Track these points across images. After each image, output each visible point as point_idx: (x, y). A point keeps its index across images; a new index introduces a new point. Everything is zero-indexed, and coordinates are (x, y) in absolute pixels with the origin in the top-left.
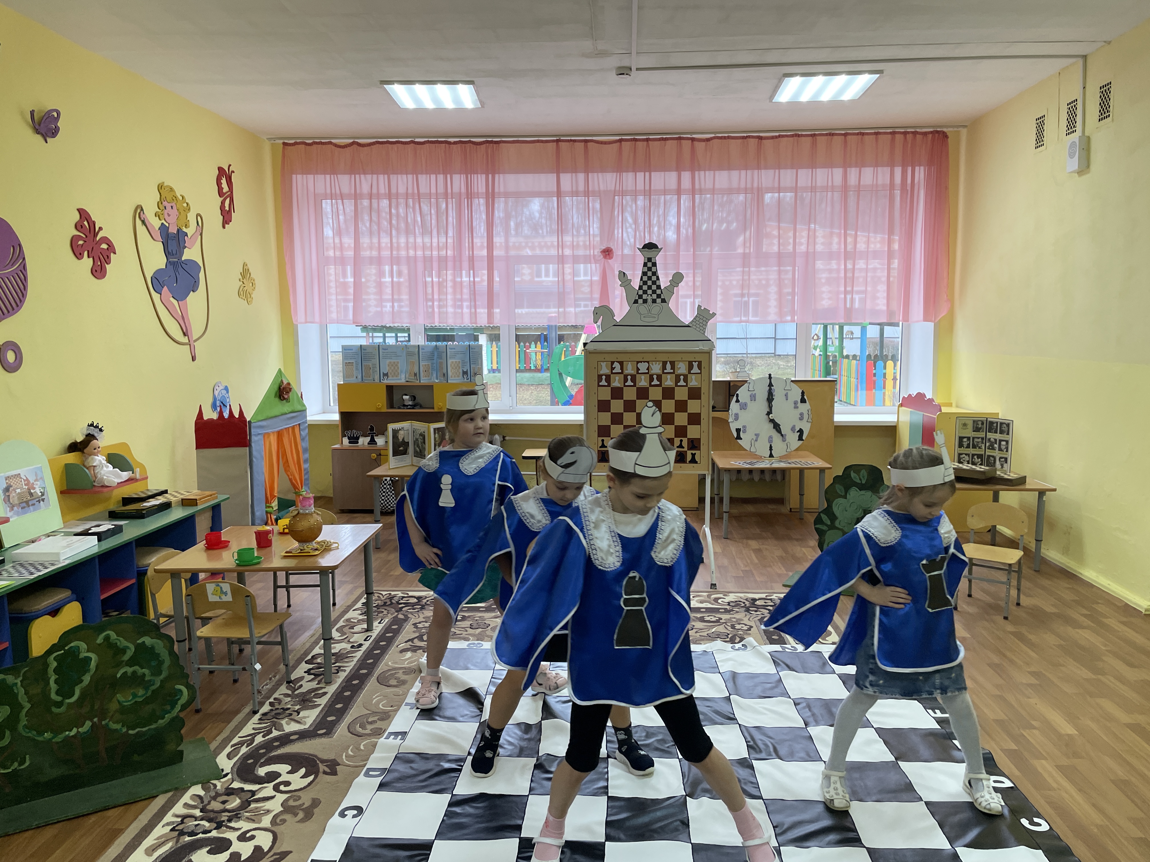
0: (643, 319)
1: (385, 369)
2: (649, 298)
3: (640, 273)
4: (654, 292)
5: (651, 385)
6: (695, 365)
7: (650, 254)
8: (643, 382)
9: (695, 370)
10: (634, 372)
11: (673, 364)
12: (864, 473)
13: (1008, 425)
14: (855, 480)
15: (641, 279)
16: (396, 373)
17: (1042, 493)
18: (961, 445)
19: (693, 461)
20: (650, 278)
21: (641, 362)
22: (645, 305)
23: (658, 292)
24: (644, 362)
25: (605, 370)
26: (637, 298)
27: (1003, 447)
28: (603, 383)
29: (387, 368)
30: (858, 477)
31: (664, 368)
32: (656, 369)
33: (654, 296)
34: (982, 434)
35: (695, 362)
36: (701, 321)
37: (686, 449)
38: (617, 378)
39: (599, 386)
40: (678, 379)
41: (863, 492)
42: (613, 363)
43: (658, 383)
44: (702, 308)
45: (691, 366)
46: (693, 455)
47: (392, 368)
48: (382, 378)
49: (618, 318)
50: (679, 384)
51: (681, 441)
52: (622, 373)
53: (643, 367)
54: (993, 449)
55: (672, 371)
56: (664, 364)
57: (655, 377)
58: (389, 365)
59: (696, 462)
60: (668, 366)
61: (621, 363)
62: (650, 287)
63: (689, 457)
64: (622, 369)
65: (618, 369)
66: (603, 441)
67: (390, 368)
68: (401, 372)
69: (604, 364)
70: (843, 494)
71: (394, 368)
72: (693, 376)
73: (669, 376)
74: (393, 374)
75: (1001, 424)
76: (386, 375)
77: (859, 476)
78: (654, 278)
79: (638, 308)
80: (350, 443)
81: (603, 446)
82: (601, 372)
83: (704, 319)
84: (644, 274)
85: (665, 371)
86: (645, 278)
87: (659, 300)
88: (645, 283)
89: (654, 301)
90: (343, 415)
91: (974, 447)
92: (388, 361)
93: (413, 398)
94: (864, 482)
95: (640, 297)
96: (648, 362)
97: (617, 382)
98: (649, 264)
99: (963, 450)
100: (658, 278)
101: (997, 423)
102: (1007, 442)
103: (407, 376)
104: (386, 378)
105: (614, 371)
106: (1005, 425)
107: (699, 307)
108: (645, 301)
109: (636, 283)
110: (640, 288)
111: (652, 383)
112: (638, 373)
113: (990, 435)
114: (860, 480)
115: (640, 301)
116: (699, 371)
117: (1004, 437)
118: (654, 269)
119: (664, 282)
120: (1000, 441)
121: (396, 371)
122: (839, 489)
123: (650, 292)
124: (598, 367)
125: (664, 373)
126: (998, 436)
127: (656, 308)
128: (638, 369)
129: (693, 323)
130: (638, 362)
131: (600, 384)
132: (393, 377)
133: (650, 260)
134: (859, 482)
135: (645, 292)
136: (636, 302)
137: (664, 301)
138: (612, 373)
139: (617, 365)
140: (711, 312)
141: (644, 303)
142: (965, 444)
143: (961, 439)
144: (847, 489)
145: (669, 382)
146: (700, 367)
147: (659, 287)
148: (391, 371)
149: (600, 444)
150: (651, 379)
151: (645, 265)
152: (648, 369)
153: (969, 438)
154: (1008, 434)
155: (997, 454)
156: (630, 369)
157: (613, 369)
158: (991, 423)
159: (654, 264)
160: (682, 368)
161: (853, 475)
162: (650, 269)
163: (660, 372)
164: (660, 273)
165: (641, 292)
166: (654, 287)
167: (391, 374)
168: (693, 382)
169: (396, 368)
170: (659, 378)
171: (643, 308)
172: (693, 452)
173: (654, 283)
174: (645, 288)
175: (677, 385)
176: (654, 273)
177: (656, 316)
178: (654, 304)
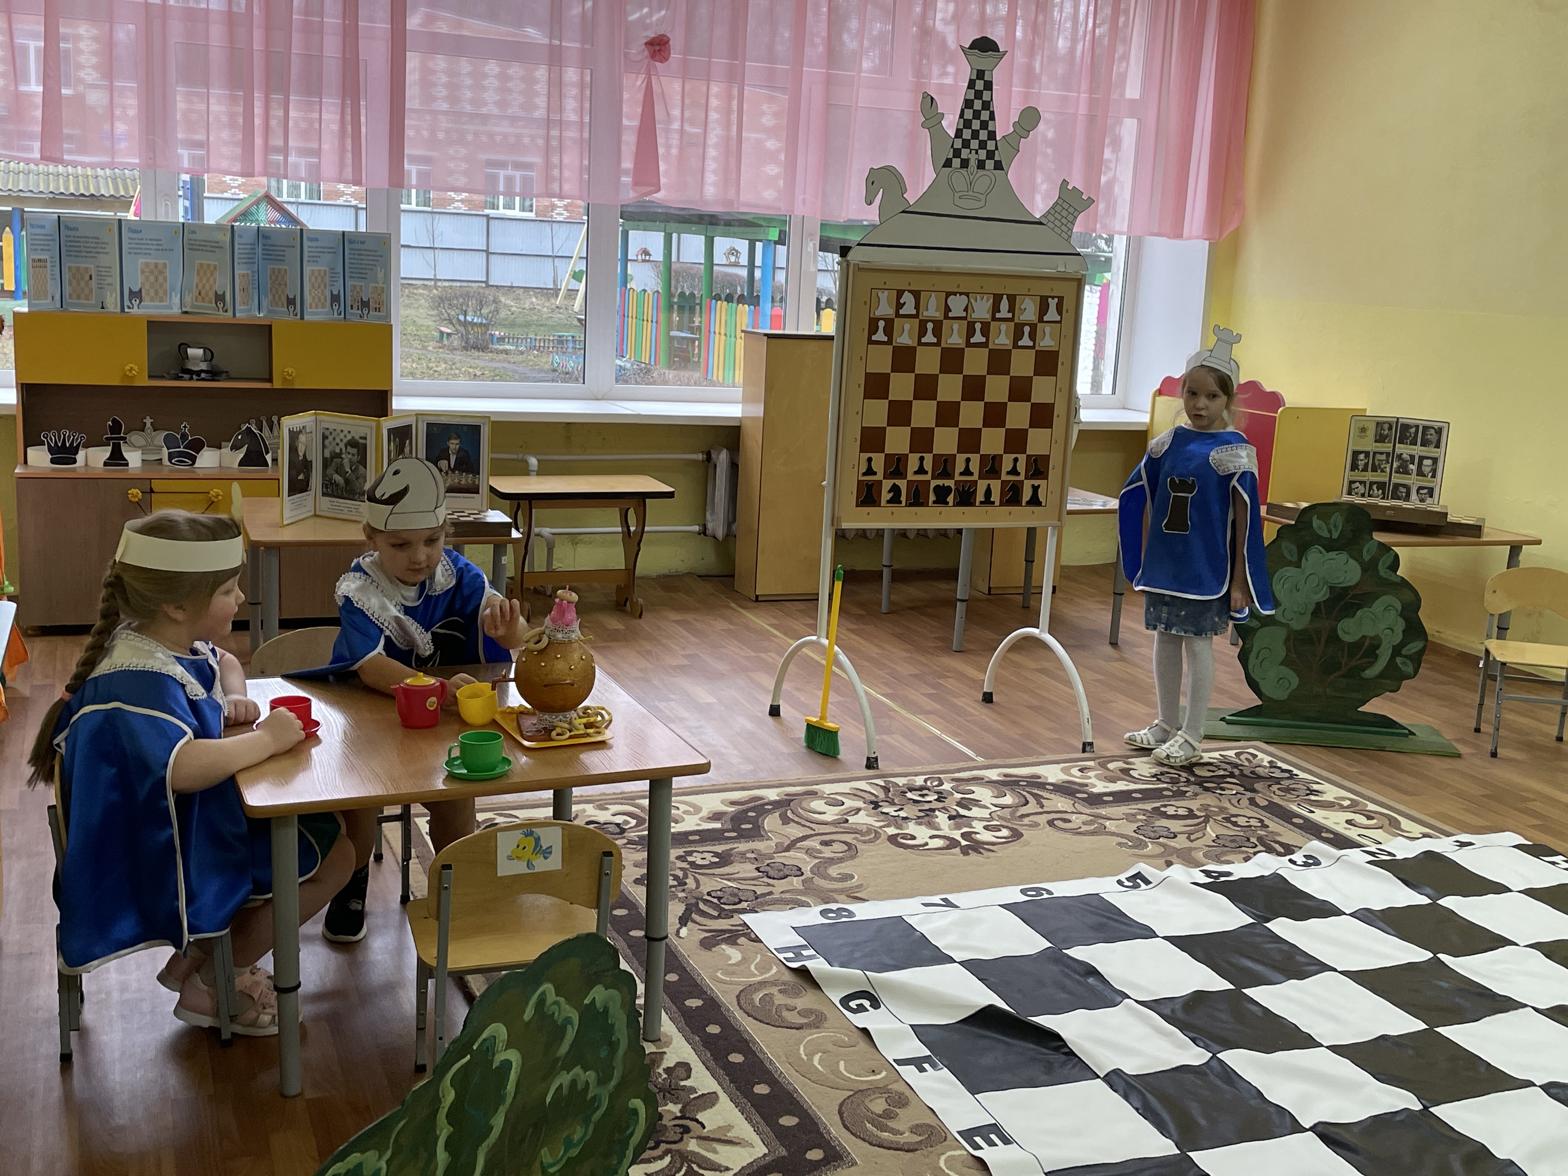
0: (958, 202)
1: (134, 282)
2: (973, 158)
3: (960, 103)
4: (983, 145)
5: (969, 344)
6: (1053, 303)
7: (983, 61)
8: (955, 338)
9: (1052, 314)
10: (939, 315)
11: (1012, 299)
12: (1338, 519)
13: (1439, 431)
14: (1320, 532)
15: (962, 116)
16: (161, 293)
17: (1515, 549)
18: (1354, 467)
19: (1034, 501)
20: (977, 115)
21: (955, 294)
22: (963, 171)
23: (991, 145)
24: (961, 294)
25: (885, 309)
26: (951, 156)
27: (1426, 470)
28: (880, 336)
29: (140, 279)
30: (1325, 527)
31: (996, 308)
32: (982, 310)
33: (983, 154)
34: (1387, 447)
35: (1053, 298)
36: (1064, 213)
37: (1022, 477)
38: (907, 327)
39: (870, 342)
40: (1018, 334)
41: (1333, 554)
42: (900, 293)
43: (984, 340)
44: (1070, 187)
45: (1043, 309)
46: (1035, 489)
47: (152, 279)
48: (127, 303)
49: (912, 197)
50: (1020, 343)
51: (1016, 460)
52: (916, 316)
53: (957, 305)
54: (1407, 472)
55: (1010, 315)
56: (997, 299)
57: (978, 326)
58: (143, 272)
59: (1039, 504)
60: (1004, 304)
61: (916, 294)
62: (975, 135)
63: (1027, 495)
64: (917, 307)
65: (909, 308)
66: (870, 460)
67: (147, 278)
68: (172, 289)
69: (883, 296)
70: (1295, 559)
71: (156, 280)
72: (1048, 328)
73: (1003, 326)
74: (152, 293)
75: (1426, 428)
76: (136, 295)
77: (1327, 524)
78: (985, 116)
79: (950, 178)
80: (53, 461)
81: (870, 471)
82: (878, 313)
83: (1071, 210)
84: (968, 104)
85: (998, 315)
86: (969, 114)
87: (990, 164)
88: (967, 124)
89: (981, 165)
90: (27, 391)
91: (1374, 470)
92: (141, 260)
93: (210, 356)
94: (1335, 535)
95: (957, 153)
96: (967, 294)
97: (905, 337)
98: (980, 85)
99: (1358, 476)
100: (992, 117)
101: (1417, 427)
102: (1435, 460)
103: (188, 299)
104: (136, 303)
105: (901, 312)
106: (1432, 431)
107: (1065, 182)
108: (965, 164)
109: (950, 124)
110: (959, 133)
111: (972, 340)
112: (946, 317)
113: (1401, 449)
114: (1330, 531)
115: (956, 162)
116: (1058, 318)
117: (1430, 451)
118: (986, 96)
119: (1003, 127)
120: (1422, 458)
121: (161, 286)
122: (1288, 549)
123: (974, 144)
124: (872, 302)
125: (994, 319)
126: (1418, 450)
127: (984, 179)
128: (948, 309)
129: (1050, 217)
130: (948, 294)
131: (874, 338)
132: (152, 300)
133: (980, 74)
134: (1328, 536)
135: (966, 144)
136: (948, 164)
137: (998, 166)
138: (898, 315)
139: (908, 298)
140: (1085, 197)
141: (962, 167)
142: (1361, 464)
143: (1356, 454)
144: (1303, 550)
145: (1002, 339)
146: (1059, 309)
147: (992, 135)
148: (147, 286)
149: (864, 468)
150: (971, 332)
151: (971, 84)
152: (966, 310)
153: (1367, 454)
154: (1438, 446)
155: (1413, 481)
156: (932, 310)
157: (899, 306)
158: (1406, 427)
159: (989, 86)
160: (1028, 311)
161: (1316, 523)
162: (979, 95)
163: (987, 316)
164: (996, 106)
165: (958, 144)
166: (983, 135)
167: (148, 293)
168: (1046, 342)
169: (161, 279)
170: (986, 330)
171: (960, 178)
172: (1036, 483)
173: (984, 125)
174: (967, 134)
175: (1016, 346)
176: (987, 105)
177: (983, 197)
178: (981, 172)
